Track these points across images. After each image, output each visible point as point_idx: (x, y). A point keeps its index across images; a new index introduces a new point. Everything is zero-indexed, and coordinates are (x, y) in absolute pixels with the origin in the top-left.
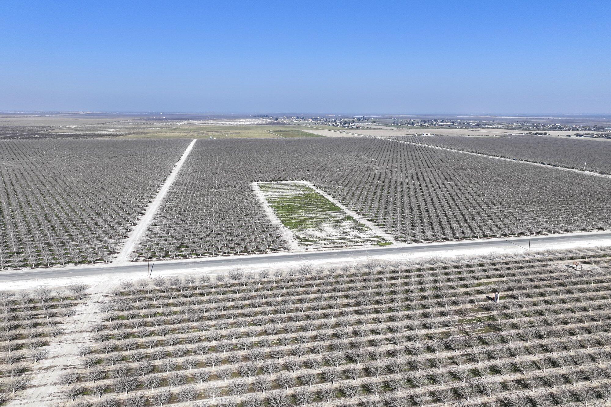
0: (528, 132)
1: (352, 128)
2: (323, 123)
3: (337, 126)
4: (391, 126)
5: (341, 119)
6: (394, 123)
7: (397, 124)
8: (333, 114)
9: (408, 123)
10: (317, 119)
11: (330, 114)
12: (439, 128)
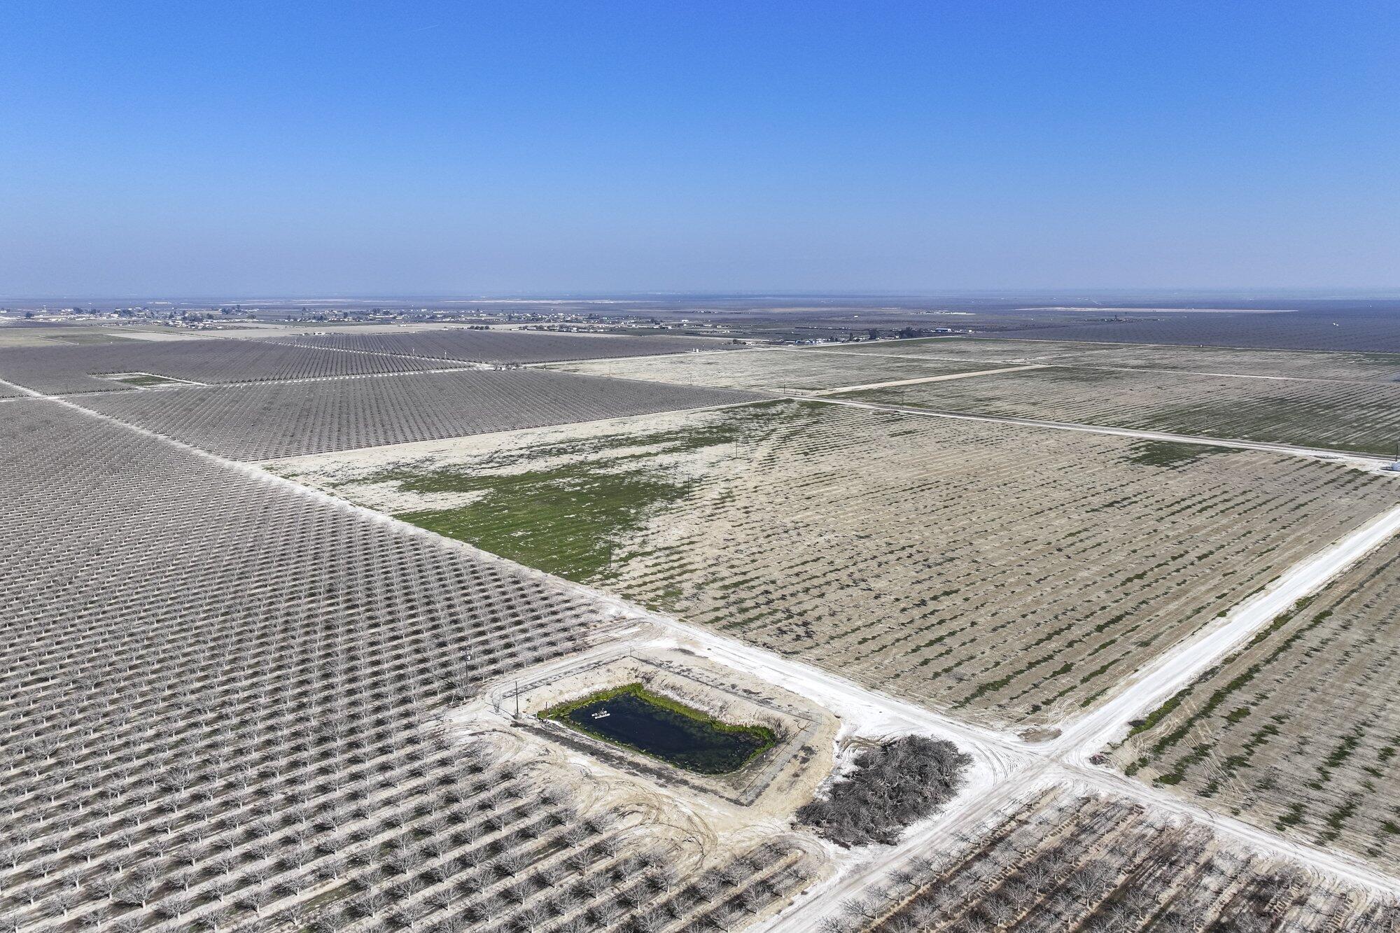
0: (469, 326)
1: (204, 328)
2: (145, 321)
3: (175, 326)
4: (284, 323)
5: (184, 313)
6: (289, 318)
7: (295, 320)
8: (166, 300)
9: (314, 318)
10: (130, 314)
11: (160, 300)
12: (368, 324)
